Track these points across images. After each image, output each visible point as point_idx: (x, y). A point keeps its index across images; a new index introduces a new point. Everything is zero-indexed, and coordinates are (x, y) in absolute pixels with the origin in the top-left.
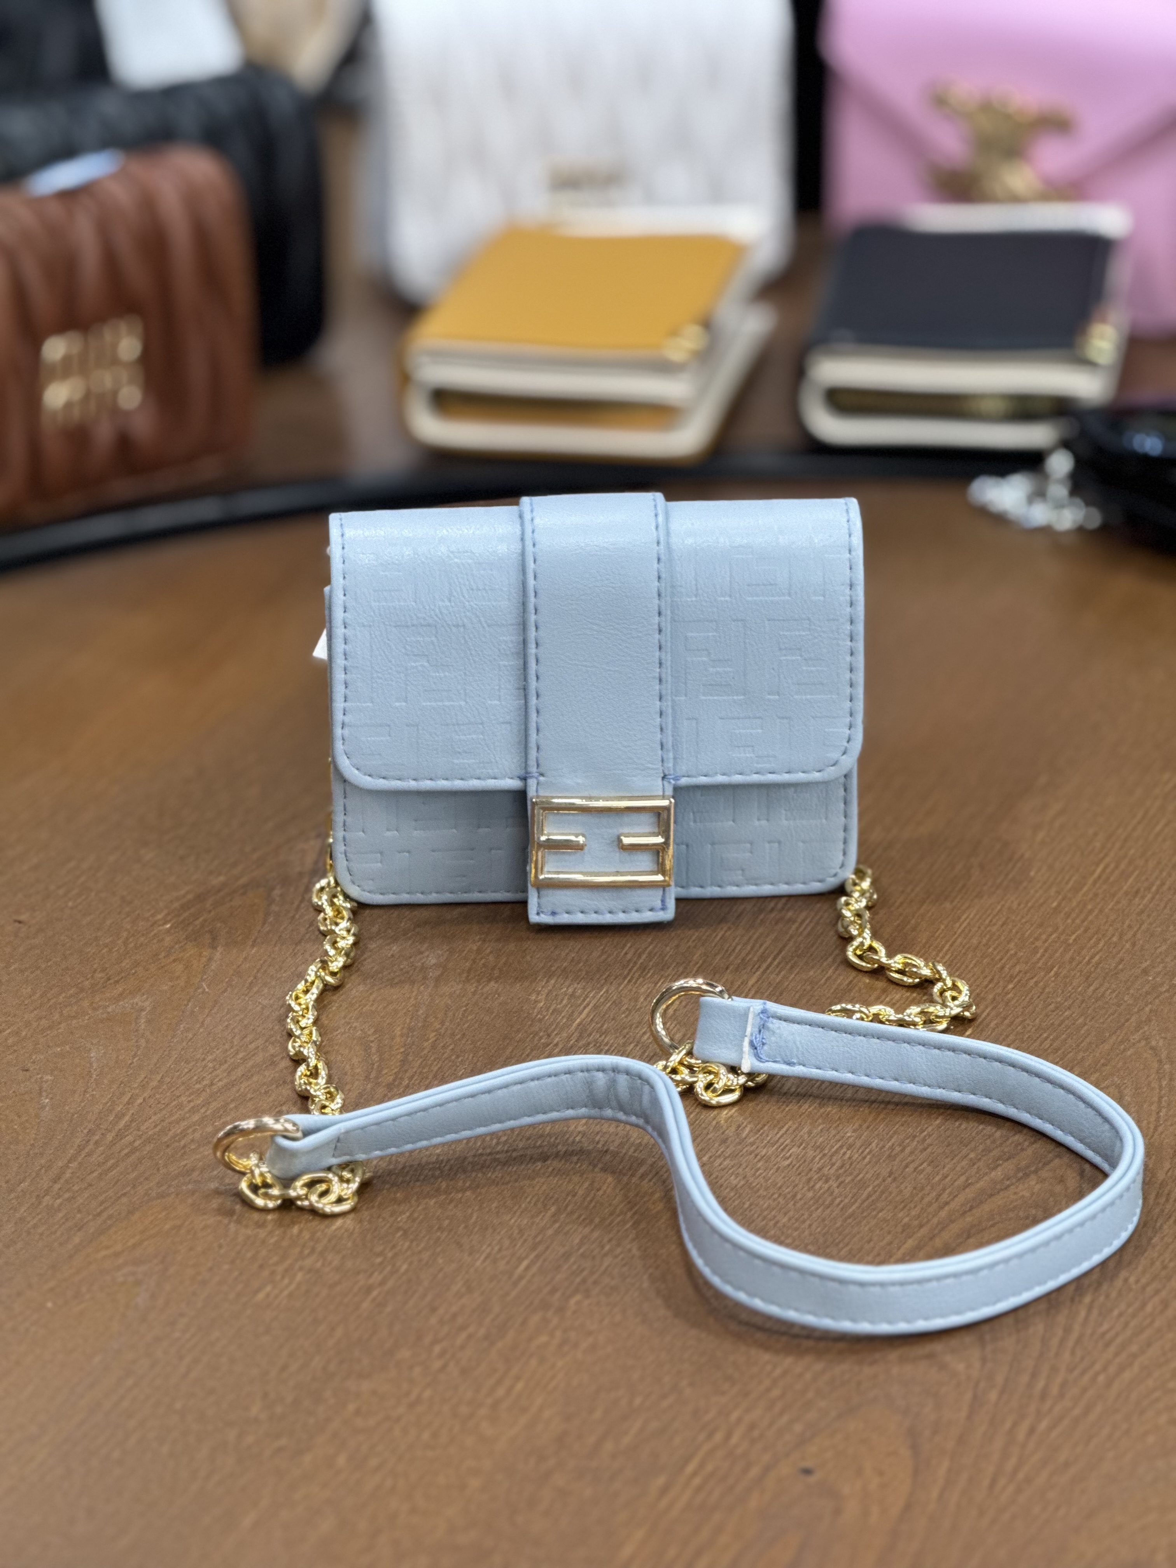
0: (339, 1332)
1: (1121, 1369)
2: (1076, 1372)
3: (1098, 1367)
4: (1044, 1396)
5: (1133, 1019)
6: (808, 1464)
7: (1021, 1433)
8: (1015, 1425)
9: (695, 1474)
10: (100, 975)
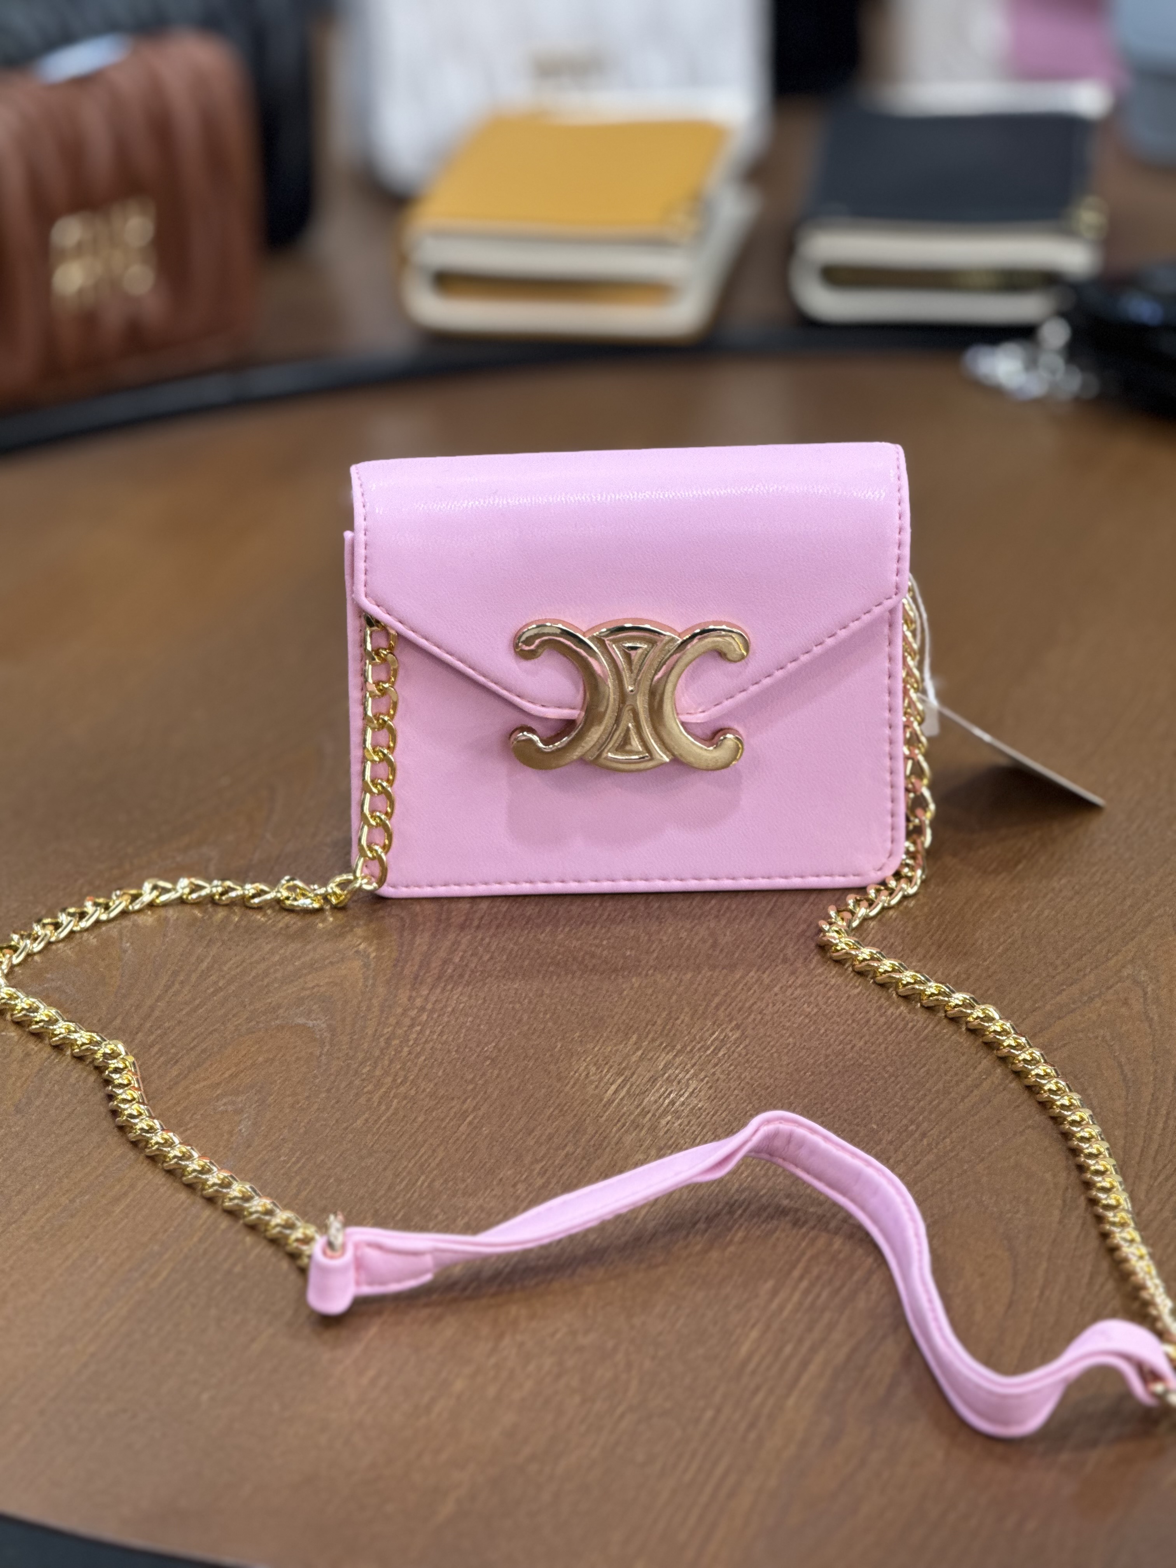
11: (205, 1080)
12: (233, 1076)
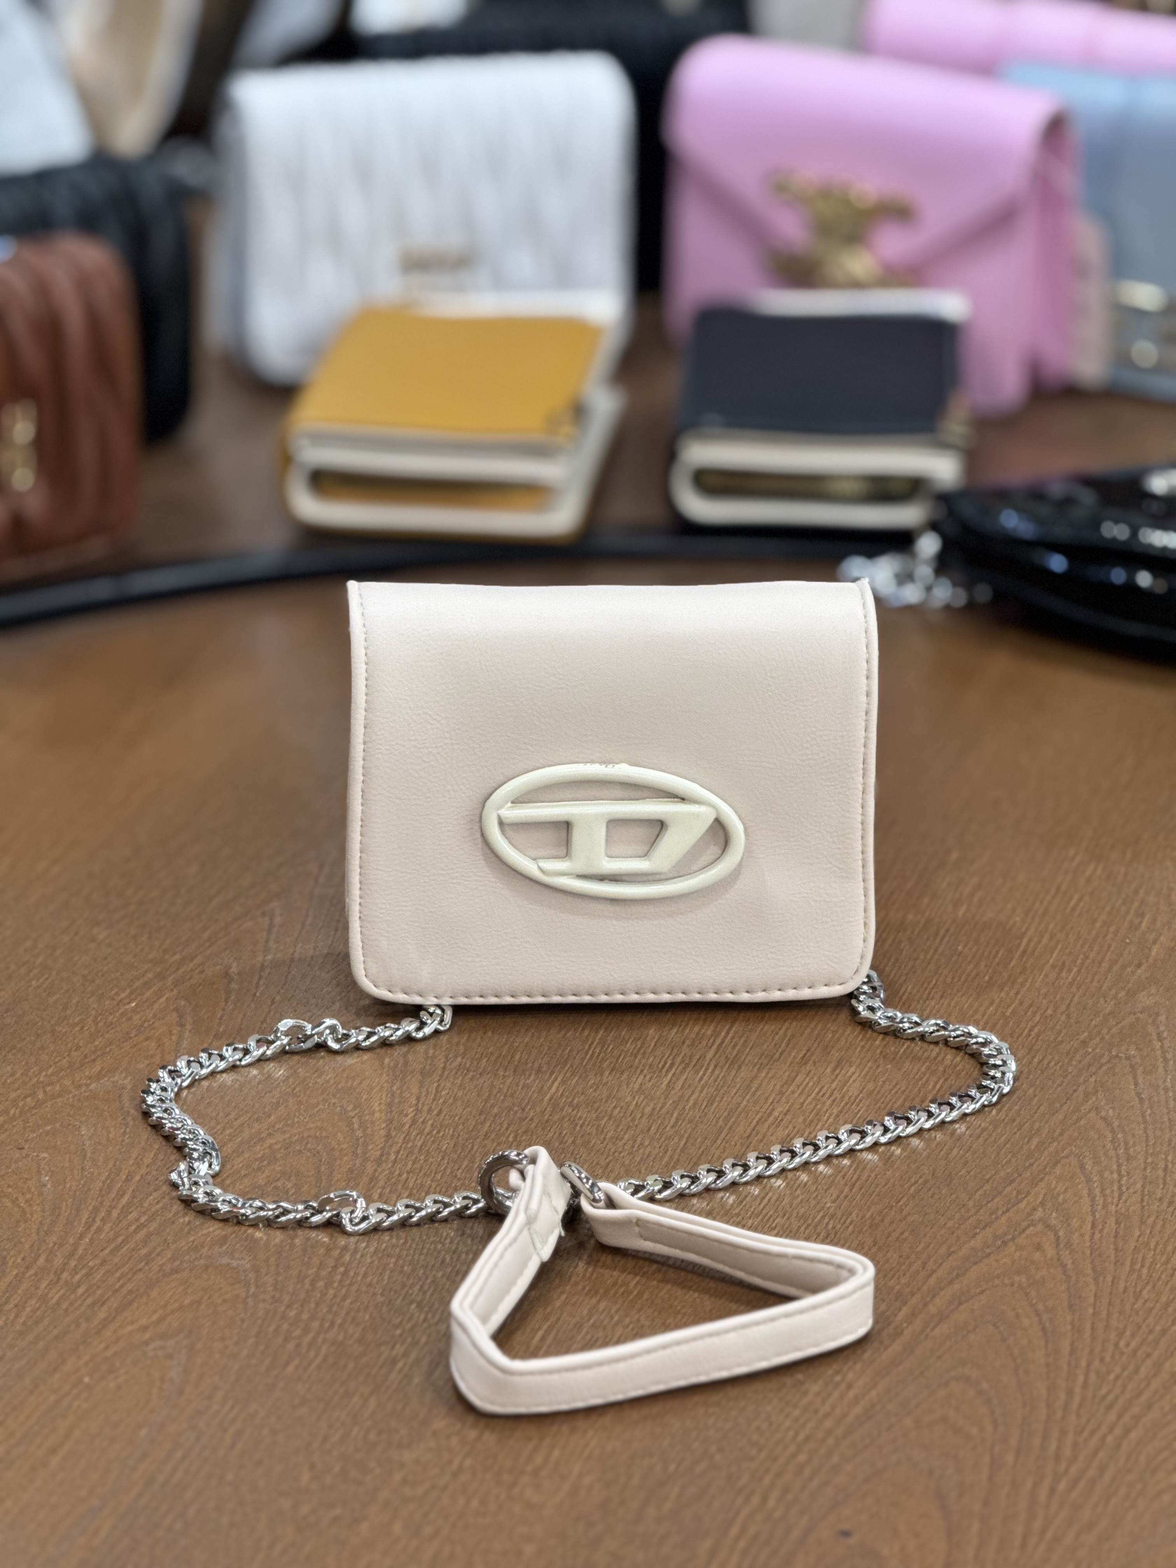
0: (373, 1403)
1: (1127, 1431)
2: (1085, 1434)
3: (1104, 1429)
4: (1057, 1458)
5: (1080, 1089)
6: (845, 1526)
7: (1043, 1495)
8: (1036, 1485)
9: (738, 1538)
10: (76, 1053)
11: (132, 1323)
12: (161, 1319)
